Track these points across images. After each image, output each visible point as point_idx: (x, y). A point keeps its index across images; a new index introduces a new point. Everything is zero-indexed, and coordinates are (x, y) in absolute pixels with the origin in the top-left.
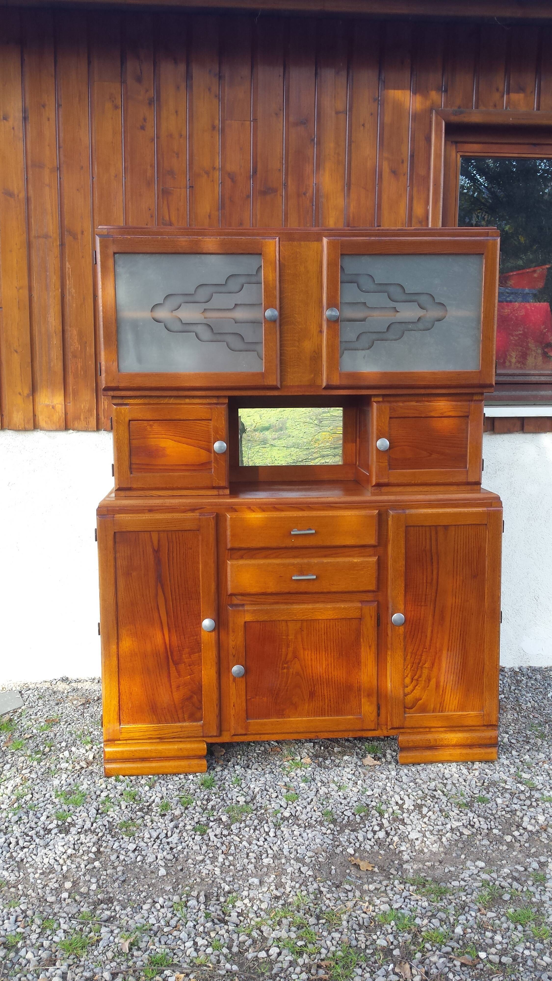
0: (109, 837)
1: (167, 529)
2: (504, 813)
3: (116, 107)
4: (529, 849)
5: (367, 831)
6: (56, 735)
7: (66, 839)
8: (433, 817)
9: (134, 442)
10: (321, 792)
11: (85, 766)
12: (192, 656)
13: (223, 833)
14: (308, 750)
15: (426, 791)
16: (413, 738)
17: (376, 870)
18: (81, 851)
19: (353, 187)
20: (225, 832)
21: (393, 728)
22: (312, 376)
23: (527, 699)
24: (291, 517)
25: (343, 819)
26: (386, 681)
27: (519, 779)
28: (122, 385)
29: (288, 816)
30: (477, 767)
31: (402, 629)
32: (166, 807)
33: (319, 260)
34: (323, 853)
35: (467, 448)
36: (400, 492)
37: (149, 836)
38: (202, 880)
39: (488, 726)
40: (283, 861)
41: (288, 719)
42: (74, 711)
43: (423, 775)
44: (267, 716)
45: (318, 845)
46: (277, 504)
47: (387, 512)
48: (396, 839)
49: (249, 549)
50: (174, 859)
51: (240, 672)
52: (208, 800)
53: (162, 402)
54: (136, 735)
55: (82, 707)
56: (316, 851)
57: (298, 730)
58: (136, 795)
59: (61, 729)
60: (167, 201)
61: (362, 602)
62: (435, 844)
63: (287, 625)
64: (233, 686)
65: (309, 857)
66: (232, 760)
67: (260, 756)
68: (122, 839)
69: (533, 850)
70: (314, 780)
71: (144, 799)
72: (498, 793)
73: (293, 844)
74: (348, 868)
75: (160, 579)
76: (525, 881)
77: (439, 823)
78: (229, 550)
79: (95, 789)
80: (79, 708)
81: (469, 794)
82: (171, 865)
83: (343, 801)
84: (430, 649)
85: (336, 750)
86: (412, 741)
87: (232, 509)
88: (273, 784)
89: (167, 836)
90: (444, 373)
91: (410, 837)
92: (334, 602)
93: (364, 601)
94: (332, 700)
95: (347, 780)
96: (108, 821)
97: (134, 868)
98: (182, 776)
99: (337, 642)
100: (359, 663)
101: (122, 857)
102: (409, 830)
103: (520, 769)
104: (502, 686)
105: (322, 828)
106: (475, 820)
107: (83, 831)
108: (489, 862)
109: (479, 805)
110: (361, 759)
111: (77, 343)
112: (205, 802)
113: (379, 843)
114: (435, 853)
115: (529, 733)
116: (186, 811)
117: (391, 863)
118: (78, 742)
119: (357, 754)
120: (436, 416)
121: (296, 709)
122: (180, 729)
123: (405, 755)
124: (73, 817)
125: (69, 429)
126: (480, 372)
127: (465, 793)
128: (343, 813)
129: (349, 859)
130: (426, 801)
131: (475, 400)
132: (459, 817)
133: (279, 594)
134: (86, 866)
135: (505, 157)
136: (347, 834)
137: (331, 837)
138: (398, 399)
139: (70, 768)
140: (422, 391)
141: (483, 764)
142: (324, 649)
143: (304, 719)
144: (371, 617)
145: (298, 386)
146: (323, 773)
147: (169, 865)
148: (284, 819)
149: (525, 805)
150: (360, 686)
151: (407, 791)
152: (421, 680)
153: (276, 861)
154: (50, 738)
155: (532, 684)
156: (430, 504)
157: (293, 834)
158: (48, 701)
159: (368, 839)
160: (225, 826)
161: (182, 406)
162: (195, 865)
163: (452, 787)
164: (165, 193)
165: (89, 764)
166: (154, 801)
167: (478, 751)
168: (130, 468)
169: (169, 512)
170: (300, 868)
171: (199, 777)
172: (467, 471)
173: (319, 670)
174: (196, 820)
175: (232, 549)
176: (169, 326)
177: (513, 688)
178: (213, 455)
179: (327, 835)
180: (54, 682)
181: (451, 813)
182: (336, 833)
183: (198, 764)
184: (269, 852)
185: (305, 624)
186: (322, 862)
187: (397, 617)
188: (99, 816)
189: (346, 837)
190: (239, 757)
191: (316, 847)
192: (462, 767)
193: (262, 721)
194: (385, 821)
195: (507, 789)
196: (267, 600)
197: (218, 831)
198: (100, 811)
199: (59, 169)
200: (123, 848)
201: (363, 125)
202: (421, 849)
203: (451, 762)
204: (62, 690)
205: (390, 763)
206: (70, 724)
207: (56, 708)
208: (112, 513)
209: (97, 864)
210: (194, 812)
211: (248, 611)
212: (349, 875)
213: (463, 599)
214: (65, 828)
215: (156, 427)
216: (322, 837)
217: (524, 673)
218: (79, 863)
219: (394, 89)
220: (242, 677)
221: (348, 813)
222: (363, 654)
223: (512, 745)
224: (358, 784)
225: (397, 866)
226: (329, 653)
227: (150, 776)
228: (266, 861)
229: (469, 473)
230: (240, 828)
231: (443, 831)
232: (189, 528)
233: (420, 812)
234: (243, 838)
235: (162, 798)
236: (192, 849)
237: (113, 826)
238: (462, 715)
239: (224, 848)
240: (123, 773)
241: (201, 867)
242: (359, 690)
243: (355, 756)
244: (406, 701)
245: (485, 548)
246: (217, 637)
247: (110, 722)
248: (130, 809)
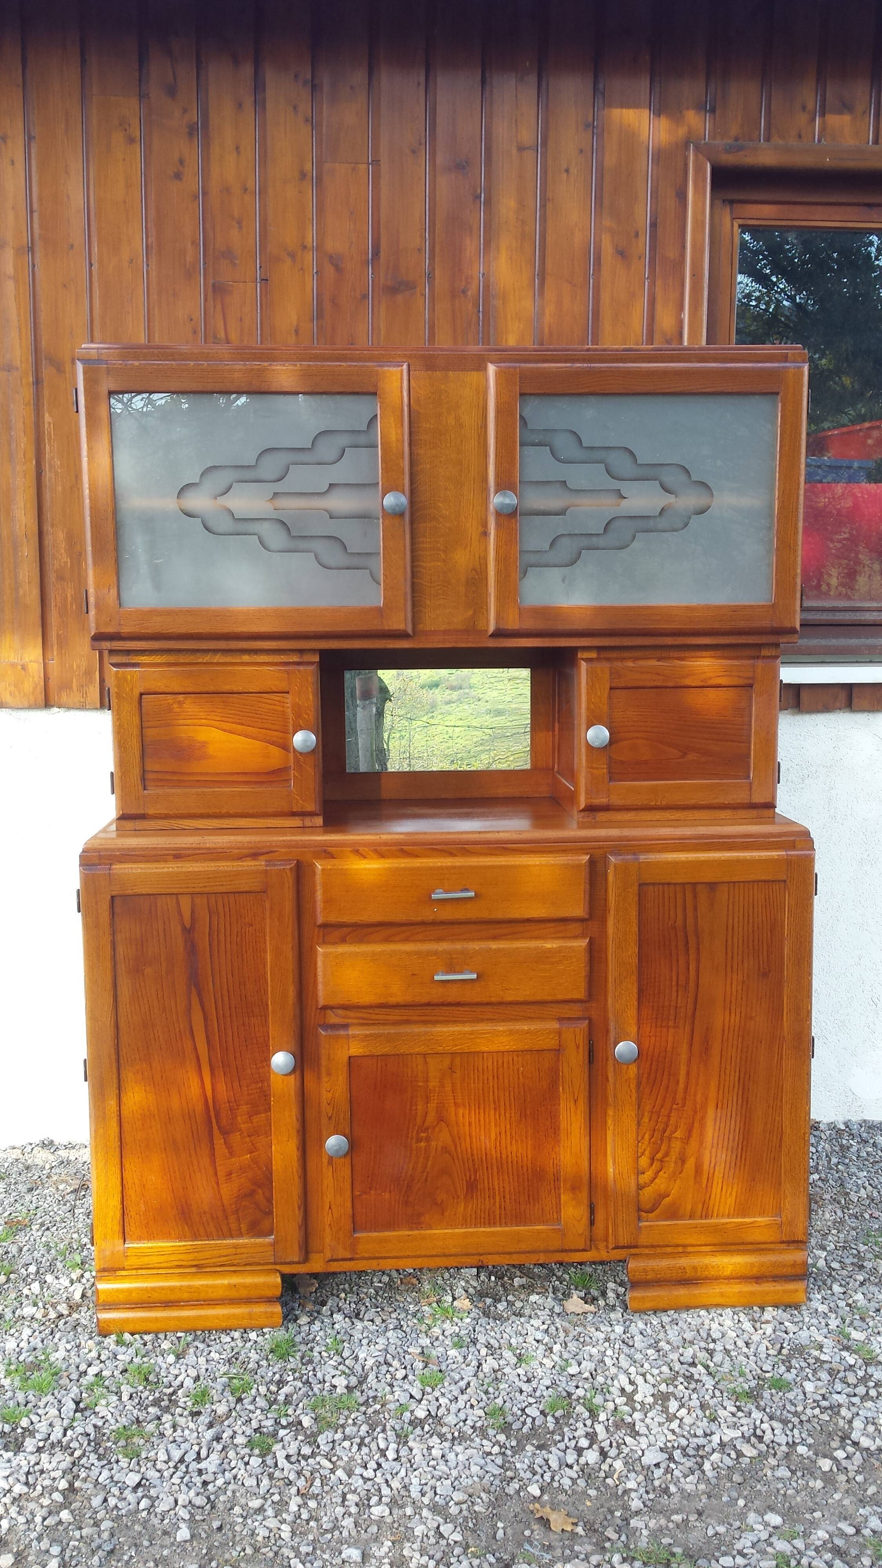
0: (93, 1457)
1: (206, 890)
2: (817, 1411)
3: (131, 140)
4: (863, 1487)
5: (567, 1448)
6: (21, 1251)
7: (14, 1464)
8: (688, 1420)
9: (150, 733)
10: (486, 1368)
11: (66, 1312)
12: (255, 1119)
13: (302, 1453)
14: (467, 1282)
15: (677, 1366)
16: (654, 1264)
17: (580, 1530)
18: (39, 1488)
19: (549, 281)
20: (306, 1450)
21: (617, 1248)
22: (471, 613)
23: (860, 1182)
24: (431, 868)
25: (524, 1423)
26: (606, 1163)
27: (845, 1342)
28: (126, 630)
29: (423, 1417)
30: (769, 1318)
31: (633, 1070)
32: (202, 1397)
33: (481, 405)
34: (483, 1495)
35: (750, 742)
36: (629, 821)
37: (166, 1458)
38: (257, 1550)
39: (788, 1243)
40: (409, 1511)
41: (429, 1232)
42: (59, 1204)
43: (673, 1333)
44: (390, 1225)
45: (475, 1478)
46: (406, 844)
47: (605, 858)
48: (618, 1465)
49: (356, 926)
50: (208, 1506)
51: (341, 1148)
52: (281, 1383)
53: (200, 660)
54: (154, 1260)
55: (73, 1196)
56: (471, 1490)
57: (447, 1252)
58: (150, 1373)
59: (32, 1239)
60: (222, 305)
61: (560, 1020)
62: (691, 1477)
63: (426, 1062)
64: (328, 1173)
65: (456, 1504)
66: (329, 1304)
67: (380, 1293)
68: (117, 1462)
69: (872, 1490)
70: (474, 1342)
71: (165, 1380)
72: (807, 1370)
73: (429, 1477)
74: (528, 1527)
75: (195, 981)
76: (858, 1557)
77: (700, 1432)
78: (320, 926)
79: (77, 1360)
80: (67, 1197)
81: (754, 1373)
82: (201, 1518)
83: (526, 1387)
84: (684, 1106)
85: (517, 1281)
86: (653, 1270)
87: (326, 852)
88: (401, 1351)
89: (198, 1458)
90: (708, 608)
91: (646, 1460)
92: (510, 1020)
93: (564, 1019)
94: (507, 1197)
95: (535, 1343)
96: (95, 1426)
97: (134, 1522)
98: (236, 1335)
99: (516, 1091)
100: (556, 1130)
101: (112, 1501)
102: (644, 1446)
103: (847, 1322)
104: (815, 1157)
105: (485, 1442)
106: (765, 1426)
107: (48, 1446)
108: (790, 1513)
109: (772, 1395)
110: (560, 1300)
111: (64, 555)
112: (273, 1388)
113: (587, 1472)
114: (689, 1494)
115: (862, 1248)
116: (238, 1407)
117: (609, 1517)
118: (58, 1264)
119: (555, 1290)
120: (693, 684)
121: (443, 1214)
122: (232, 1251)
123: (639, 1295)
124: (31, 1416)
125: (52, 706)
126: (773, 606)
127: (747, 1371)
128: (523, 1410)
129: (531, 1507)
130: (676, 1387)
131: (764, 657)
132: (735, 1419)
133: (410, 1006)
134: (44, 1519)
135: (817, 227)
136: (529, 1454)
137: (499, 1461)
138: (626, 654)
139: (39, 1316)
140: (669, 641)
141: (780, 1311)
142: (492, 1106)
143: (456, 1230)
144: (578, 1047)
145: (446, 632)
146: (492, 1329)
147: (197, 1518)
148: (416, 1423)
149: (855, 1395)
150: (558, 1172)
151: (642, 1366)
152: (668, 1161)
153: (395, 1511)
154: (10, 1255)
155: (868, 1153)
156: (683, 845)
157: (430, 1454)
158: (16, 1183)
159: (567, 1465)
160: (307, 1437)
161: (236, 668)
162: (246, 1518)
163: (724, 1359)
164: (218, 290)
165: (73, 1308)
166: (182, 1385)
167: (773, 1288)
168: (143, 779)
169: (211, 860)
170: (438, 1528)
171: (267, 1336)
172: (750, 784)
173: (483, 1144)
174: (255, 1424)
175: (325, 926)
176: (211, 524)
177: (834, 1160)
178: (291, 755)
179: (493, 1458)
180: (29, 1149)
181: (722, 1413)
182: (509, 1452)
183: (266, 1313)
184: (383, 1492)
185: (458, 1060)
186: (481, 1513)
187: (625, 1048)
188: (78, 1415)
189: (526, 1460)
190: (343, 1295)
191: (470, 1481)
192: (742, 1317)
193: (381, 1234)
194: (600, 1429)
195: (824, 1362)
196: (389, 1017)
197: (292, 1450)
198: (82, 1405)
199: (31, 249)
200: (117, 1482)
201: (567, 171)
202: (663, 1486)
203: (723, 1306)
204: (41, 1164)
205: (613, 1308)
206: (48, 1229)
207: (28, 1197)
208: (107, 862)
209: (65, 1515)
210: (252, 1407)
211: (354, 1036)
212: (529, 1540)
213: (743, 1014)
214: (16, 1439)
215: (190, 706)
216: (482, 1462)
217: (854, 1132)
218: (32, 1513)
219: (622, 107)
220: (345, 1156)
221: (533, 1411)
222: (563, 1117)
223: (833, 1273)
224: (555, 1350)
225: (619, 1522)
226: (503, 1112)
227: (179, 1334)
228: (377, 1511)
229: (754, 788)
230: (333, 1442)
231: (706, 1449)
232: (246, 889)
233: (665, 1410)
234: (338, 1463)
235: (197, 1379)
236: (243, 1484)
237: (104, 1435)
238: (742, 1224)
239: (301, 1483)
240: (131, 1327)
241: (256, 1524)
242: (557, 1179)
243: (551, 1295)
244: (641, 1198)
245: (783, 922)
246: (298, 1084)
247: (105, 1237)
248: (137, 1401)
